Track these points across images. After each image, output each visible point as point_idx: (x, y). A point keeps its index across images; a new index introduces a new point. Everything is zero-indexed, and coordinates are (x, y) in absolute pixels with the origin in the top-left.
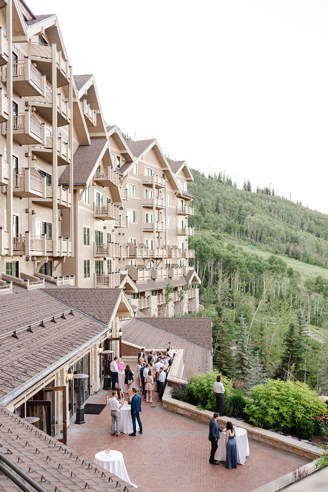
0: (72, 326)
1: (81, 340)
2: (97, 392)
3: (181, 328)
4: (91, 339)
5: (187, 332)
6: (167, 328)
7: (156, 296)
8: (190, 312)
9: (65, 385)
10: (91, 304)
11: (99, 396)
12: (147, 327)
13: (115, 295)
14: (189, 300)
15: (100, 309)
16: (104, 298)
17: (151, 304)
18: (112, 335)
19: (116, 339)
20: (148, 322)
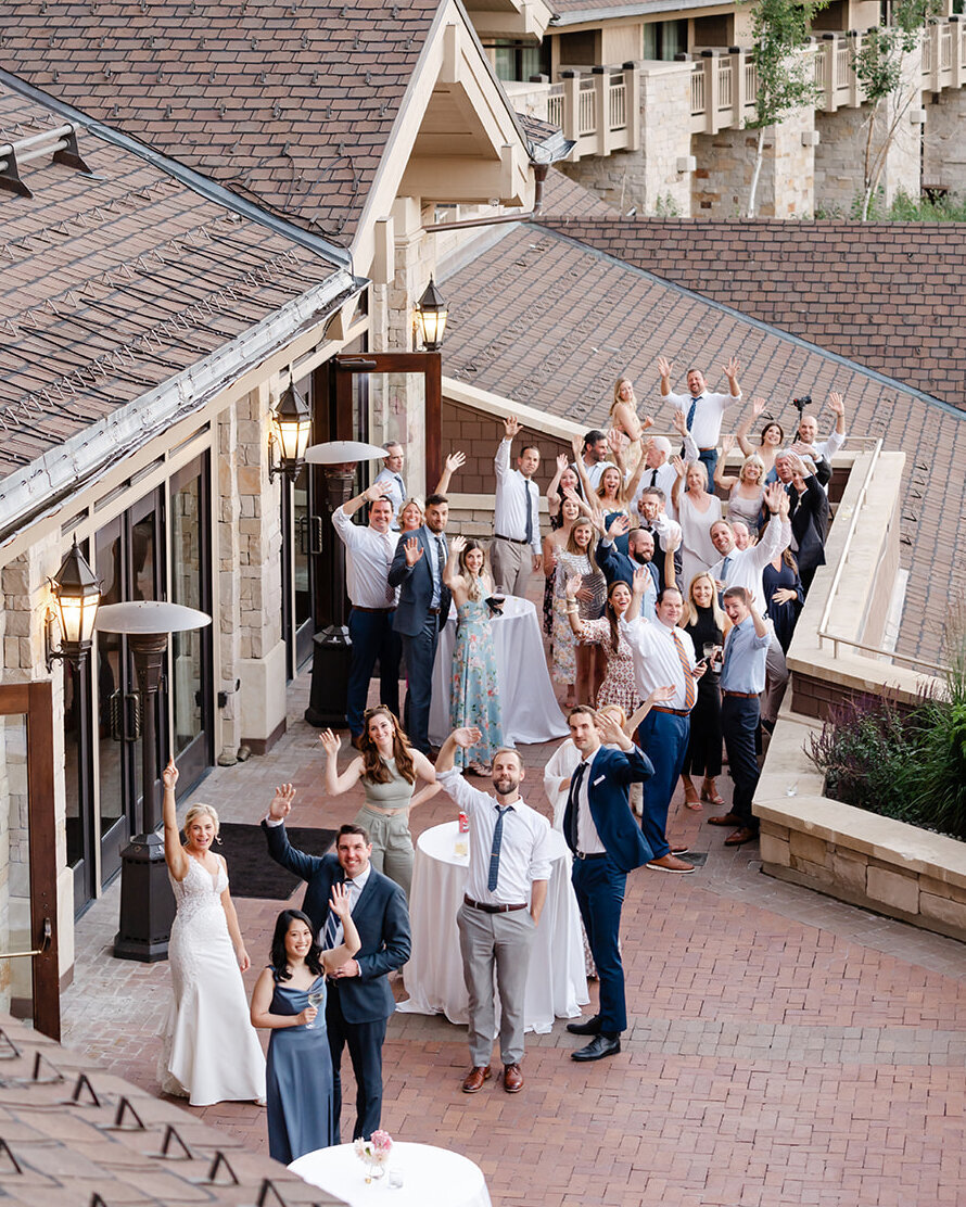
0: (78, 247)
1: (154, 349)
2: (262, 742)
3: (876, 299)
4: (229, 345)
5: (923, 331)
6: (771, 297)
7: (680, 66)
8: (933, 195)
9: (38, 674)
10: (210, 92)
11: (278, 770)
12: (622, 290)
13: (397, 25)
14: (934, 99)
15: (284, 127)
16: (315, 46)
17: (643, 125)
18: (366, 333)
19: (399, 363)
20: (629, 254)
